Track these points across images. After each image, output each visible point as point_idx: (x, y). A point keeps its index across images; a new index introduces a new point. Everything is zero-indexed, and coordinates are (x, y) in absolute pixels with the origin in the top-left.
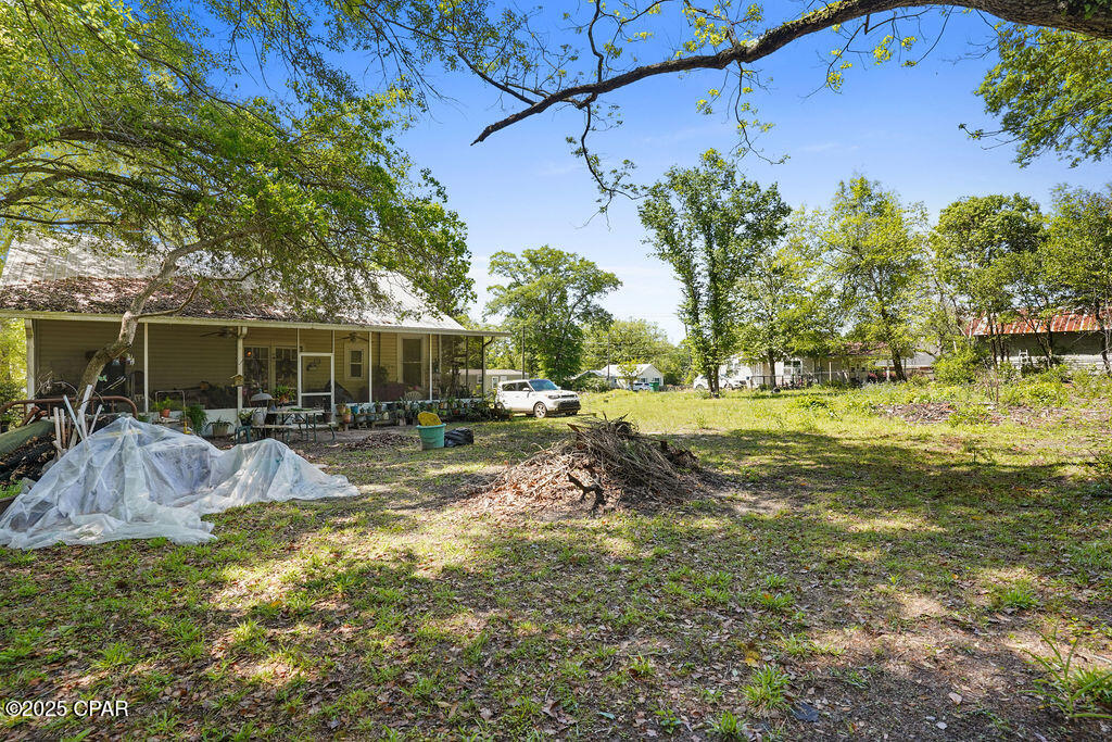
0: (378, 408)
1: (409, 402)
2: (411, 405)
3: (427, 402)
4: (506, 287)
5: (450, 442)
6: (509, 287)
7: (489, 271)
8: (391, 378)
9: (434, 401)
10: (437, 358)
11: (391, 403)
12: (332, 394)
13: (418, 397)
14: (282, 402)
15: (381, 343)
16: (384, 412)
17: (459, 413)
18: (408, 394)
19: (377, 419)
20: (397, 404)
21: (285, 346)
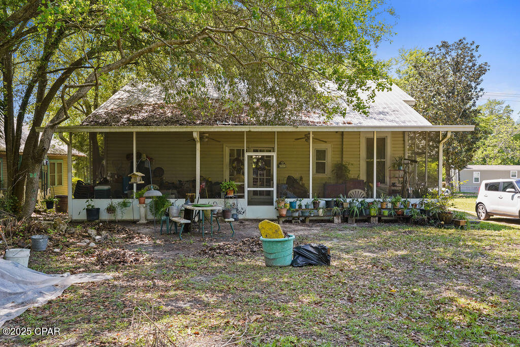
0: (315, 204)
1: (349, 200)
2: (350, 203)
3: (369, 200)
5: (300, 260)
8: (352, 175)
9: (377, 199)
10: (403, 156)
11: (330, 199)
12: (274, 189)
13: (361, 194)
14: (228, 196)
15: (344, 143)
16: (320, 208)
17: (403, 215)
18: (351, 192)
19: (312, 215)
20: (336, 201)
21: (236, 146)
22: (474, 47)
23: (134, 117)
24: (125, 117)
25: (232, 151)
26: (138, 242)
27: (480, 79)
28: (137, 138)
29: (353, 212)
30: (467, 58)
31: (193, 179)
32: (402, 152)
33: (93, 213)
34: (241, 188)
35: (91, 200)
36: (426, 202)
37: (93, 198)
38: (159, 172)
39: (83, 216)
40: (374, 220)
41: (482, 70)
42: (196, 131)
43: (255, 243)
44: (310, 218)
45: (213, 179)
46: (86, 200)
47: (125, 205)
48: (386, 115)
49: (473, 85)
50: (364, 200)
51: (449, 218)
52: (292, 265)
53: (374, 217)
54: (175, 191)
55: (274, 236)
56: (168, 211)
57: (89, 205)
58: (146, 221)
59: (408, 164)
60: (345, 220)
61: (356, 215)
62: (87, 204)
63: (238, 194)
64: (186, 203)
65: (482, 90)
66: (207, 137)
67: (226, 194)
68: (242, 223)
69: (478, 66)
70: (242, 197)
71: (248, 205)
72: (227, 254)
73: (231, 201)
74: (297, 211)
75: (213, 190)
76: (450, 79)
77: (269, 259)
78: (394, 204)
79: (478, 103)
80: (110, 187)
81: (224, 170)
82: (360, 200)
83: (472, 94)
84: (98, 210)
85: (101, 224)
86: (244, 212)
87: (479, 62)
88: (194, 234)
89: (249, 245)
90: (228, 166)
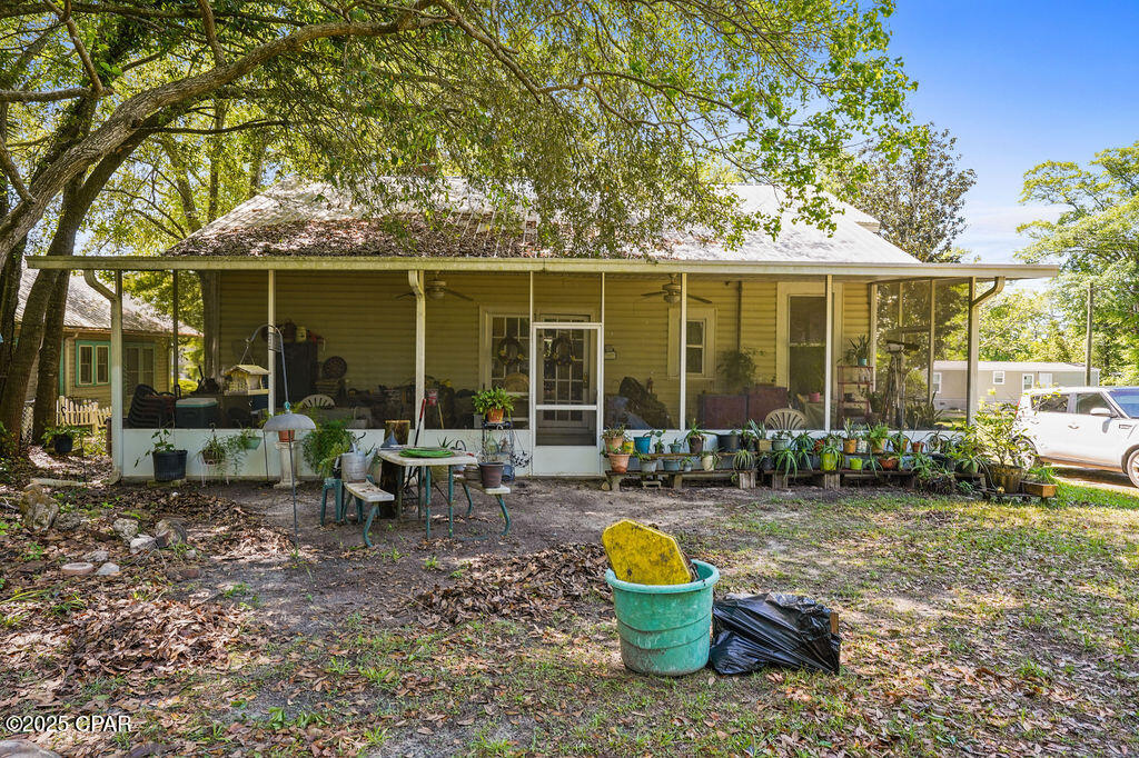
0: (694, 442)
1: (770, 434)
2: (774, 441)
3: (816, 434)
4: (1054, 222)
5: (736, 650)
6: (1062, 222)
7: (1021, 198)
8: (760, 376)
9: (834, 433)
10: (867, 335)
11: (727, 432)
12: (599, 408)
13: (796, 420)
14: (491, 423)
15: (743, 307)
16: (706, 454)
17: (896, 467)
18: (772, 415)
19: (689, 469)
20: (741, 436)
21: (508, 312)
22: (947, 140)
23: (283, 246)
24: (261, 244)
25: (497, 322)
26: (250, 554)
27: (961, 199)
28: (277, 283)
29: (785, 460)
30: (936, 162)
31: (408, 383)
32: (866, 328)
33: (169, 463)
34: (522, 405)
35: (166, 432)
36: (944, 439)
37: (170, 426)
38: (337, 366)
39: (147, 470)
40: (832, 482)
41: (964, 184)
42: (416, 269)
43: (573, 569)
44: (684, 476)
45: (457, 385)
46: (155, 430)
47: (245, 443)
48: (829, 249)
49: (948, 210)
50: (806, 434)
51: (1016, 479)
52: (710, 665)
53: (831, 473)
54: (366, 411)
55: (657, 573)
56: (340, 465)
57: (161, 444)
58: (296, 483)
59: (899, 351)
60: (764, 480)
61: (792, 469)
62: (157, 440)
63: (515, 419)
64: (386, 446)
65: (961, 220)
66: (442, 288)
67: (487, 419)
68: (523, 486)
69: (955, 175)
70: (523, 425)
71: (537, 444)
72: (495, 609)
73: (498, 437)
74: (654, 459)
75: (455, 410)
76: (903, 199)
77: (637, 647)
78: (874, 443)
79: (954, 243)
80: (214, 400)
81: (481, 361)
82: (796, 433)
83: (945, 227)
84: (182, 455)
85: (175, 494)
86: (527, 462)
87: (958, 168)
88: (406, 525)
89: (558, 573)
90: (490, 354)
